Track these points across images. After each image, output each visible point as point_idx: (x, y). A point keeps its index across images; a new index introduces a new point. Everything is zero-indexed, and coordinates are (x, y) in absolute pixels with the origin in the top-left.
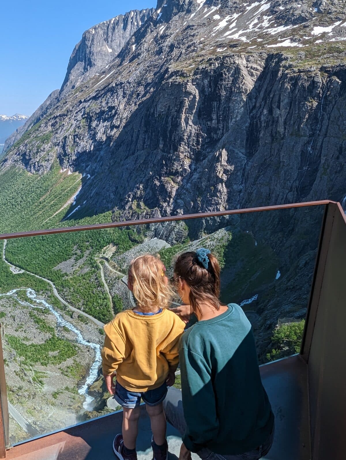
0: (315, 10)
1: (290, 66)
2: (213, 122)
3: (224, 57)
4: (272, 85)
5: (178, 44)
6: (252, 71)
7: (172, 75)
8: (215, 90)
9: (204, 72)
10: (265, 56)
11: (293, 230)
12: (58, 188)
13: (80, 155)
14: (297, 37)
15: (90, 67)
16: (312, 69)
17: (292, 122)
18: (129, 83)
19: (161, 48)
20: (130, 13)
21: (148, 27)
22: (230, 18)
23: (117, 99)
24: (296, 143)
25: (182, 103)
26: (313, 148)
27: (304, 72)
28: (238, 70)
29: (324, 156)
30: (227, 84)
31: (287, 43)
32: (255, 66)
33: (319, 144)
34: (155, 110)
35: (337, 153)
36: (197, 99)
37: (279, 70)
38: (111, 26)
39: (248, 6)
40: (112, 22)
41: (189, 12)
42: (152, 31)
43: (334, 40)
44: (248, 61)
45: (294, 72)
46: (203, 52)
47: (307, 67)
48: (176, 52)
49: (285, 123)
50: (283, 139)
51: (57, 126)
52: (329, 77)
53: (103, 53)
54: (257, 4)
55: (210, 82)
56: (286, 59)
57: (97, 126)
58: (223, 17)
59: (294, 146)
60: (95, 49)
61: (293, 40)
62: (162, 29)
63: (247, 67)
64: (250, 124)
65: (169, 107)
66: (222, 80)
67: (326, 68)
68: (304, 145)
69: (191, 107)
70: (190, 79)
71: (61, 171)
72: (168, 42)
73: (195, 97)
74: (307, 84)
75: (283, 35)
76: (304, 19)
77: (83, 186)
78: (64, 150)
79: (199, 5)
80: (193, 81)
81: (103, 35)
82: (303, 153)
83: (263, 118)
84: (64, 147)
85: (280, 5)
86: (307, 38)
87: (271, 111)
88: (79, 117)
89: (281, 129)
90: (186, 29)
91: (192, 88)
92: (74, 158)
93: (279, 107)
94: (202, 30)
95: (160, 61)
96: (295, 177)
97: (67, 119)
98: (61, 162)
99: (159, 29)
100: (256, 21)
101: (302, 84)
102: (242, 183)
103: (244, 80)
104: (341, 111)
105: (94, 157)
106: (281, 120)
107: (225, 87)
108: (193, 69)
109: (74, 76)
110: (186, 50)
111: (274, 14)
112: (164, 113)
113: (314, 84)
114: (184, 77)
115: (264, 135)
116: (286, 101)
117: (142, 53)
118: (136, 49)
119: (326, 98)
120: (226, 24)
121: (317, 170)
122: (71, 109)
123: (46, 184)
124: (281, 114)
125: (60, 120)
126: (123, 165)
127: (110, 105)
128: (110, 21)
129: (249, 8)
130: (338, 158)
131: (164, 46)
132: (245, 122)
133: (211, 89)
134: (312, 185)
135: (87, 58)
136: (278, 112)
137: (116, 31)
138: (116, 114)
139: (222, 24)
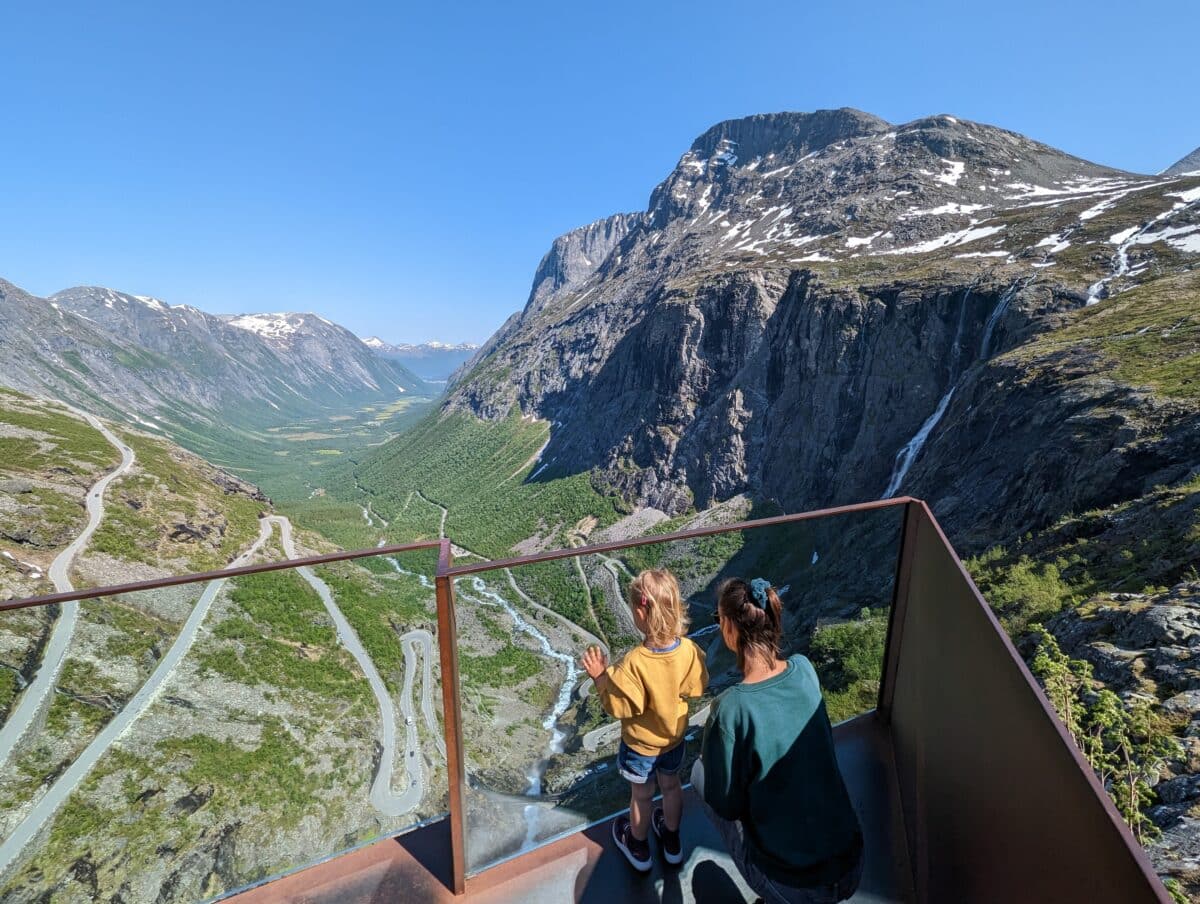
0: (849, 218)
1: (821, 285)
3: (736, 273)
4: (799, 309)
5: (677, 256)
6: (772, 290)
7: (669, 295)
8: (725, 314)
9: (711, 292)
10: (788, 272)
11: (832, 497)
12: (518, 440)
13: (548, 397)
14: (827, 249)
15: (563, 283)
16: (849, 290)
17: (826, 356)
18: (613, 304)
19: (654, 262)
20: (614, 217)
21: (637, 234)
22: (742, 225)
23: (598, 324)
24: (832, 382)
25: (683, 331)
26: (854, 390)
27: (838, 292)
28: (754, 290)
29: (870, 399)
30: (741, 307)
31: (815, 257)
32: (775, 284)
33: (862, 384)
34: (648, 339)
35: (886, 397)
36: (703, 325)
37: (806, 291)
38: (590, 232)
39: (764, 210)
40: (591, 228)
41: (689, 216)
42: (642, 240)
43: (874, 254)
44: (766, 278)
45: (826, 293)
46: (709, 267)
47: (842, 287)
48: (673, 266)
49: (817, 358)
50: (814, 377)
51: (519, 358)
52: (870, 299)
53: (580, 266)
54: (775, 208)
55: (718, 304)
56: (815, 277)
57: (572, 358)
58: (733, 224)
59: (829, 387)
60: (569, 261)
61: (822, 254)
62: (655, 237)
63: (766, 286)
64: (772, 359)
65: (666, 335)
66: (733, 302)
67: (866, 288)
68: (843, 385)
69: (694, 337)
70: (692, 300)
71: (523, 417)
72: (663, 253)
73: (699, 322)
74: (842, 309)
75: (810, 247)
76: (835, 228)
77: (552, 438)
78: (528, 391)
79: (702, 209)
80: (696, 302)
81: (579, 243)
82: (842, 396)
83: (788, 351)
84: (527, 386)
85: (804, 211)
86: (840, 251)
87: (797, 342)
88: (548, 347)
89: (812, 365)
90: (687, 237)
91: (695, 312)
92: (540, 400)
93: (808, 337)
94: (706, 240)
95: (653, 277)
96: (833, 428)
97: (531, 350)
98: (523, 406)
99: (652, 237)
100: (775, 229)
101: (837, 309)
102: (763, 435)
103: (762, 303)
104: (888, 342)
105: (568, 399)
106: (812, 354)
107: (737, 310)
108: (695, 288)
109: (541, 295)
110: (687, 264)
111: (798, 221)
112: (659, 342)
113: (851, 308)
114: (685, 298)
115: (790, 372)
116: (817, 329)
117: (630, 267)
118: (622, 262)
119: (868, 325)
120: (737, 232)
121: (860, 418)
122: (537, 336)
123: (502, 434)
124: (811, 347)
125: (523, 350)
126: (605, 410)
127: (588, 332)
128: (589, 227)
129: (765, 214)
130: (887, 402)
131: (658, 259)
132: (766, 355)
133: (720, 312)
134: (855, 437)
135: (558, 273)
136: (808, 343)
137: (596, 238)
138: (596, 343)
139: (733, 232)
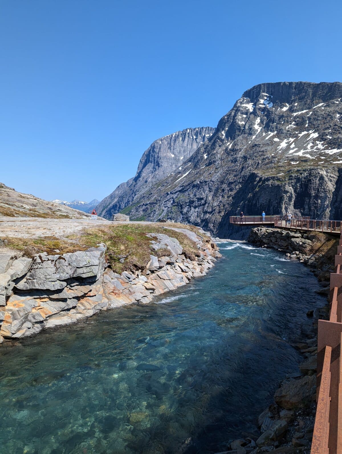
2: (306, 210)
5: (252, 156)
6: (331, 178)
8: (306, 190)
9: (298, 179)
10: (337, 169)
15: (159, 167)
18: (213, 182)
19: (235, 159)
20: (187, 130)
22: (287, 141)
23: (204, 193)
25: (282, 198)
28: (322, 178)
30: (315, 186)
32: (332, 175)
34: (257, 202)
36: (294, 196)
38: (173, 138)
39: (300, 133)
40: (174, 136)
41: (250, 134)
42: (220, 146)
44: (327, 172)
46: (281, 164)
53: (168, 157)
54: (305, 133)
55: (301, 185)
57: (188, 211)
58: (282, 140)
60: (161, 155)
62: (229, 144)
63: (327, 176)
65: (270, 200)
66: (311, 184)
69: (289, 201)
70: (286, 182)
72: (240, 155)
73: (291, 194)
79: (257, 131)
80: (289, 184)
81: (167, 145)
85: (327, 135)
88: (169, 204)
90: (253, 146)
91: (289, 189)
94: (268, 148)
95: (236, 167)
97: (157, 206)
99: (226, 145)
100: (311, 144)
103: (327, 185)
107: (313, 188)
109: (145, 174)
111: (325, 140)
112: (265, 204)
114: (281, 181)
117: (217, 161)
118: (209, 157)
120: (286, 145)
122: (159, 199)
125: (151, 207)
127: (198, 196)
128: (172, 136)
129: (301, 135)
131: (238, 157)
133: (302, 189)
135: (155, 161)
137: (177, 142)
138: (206, 203)
139: (283, 145)
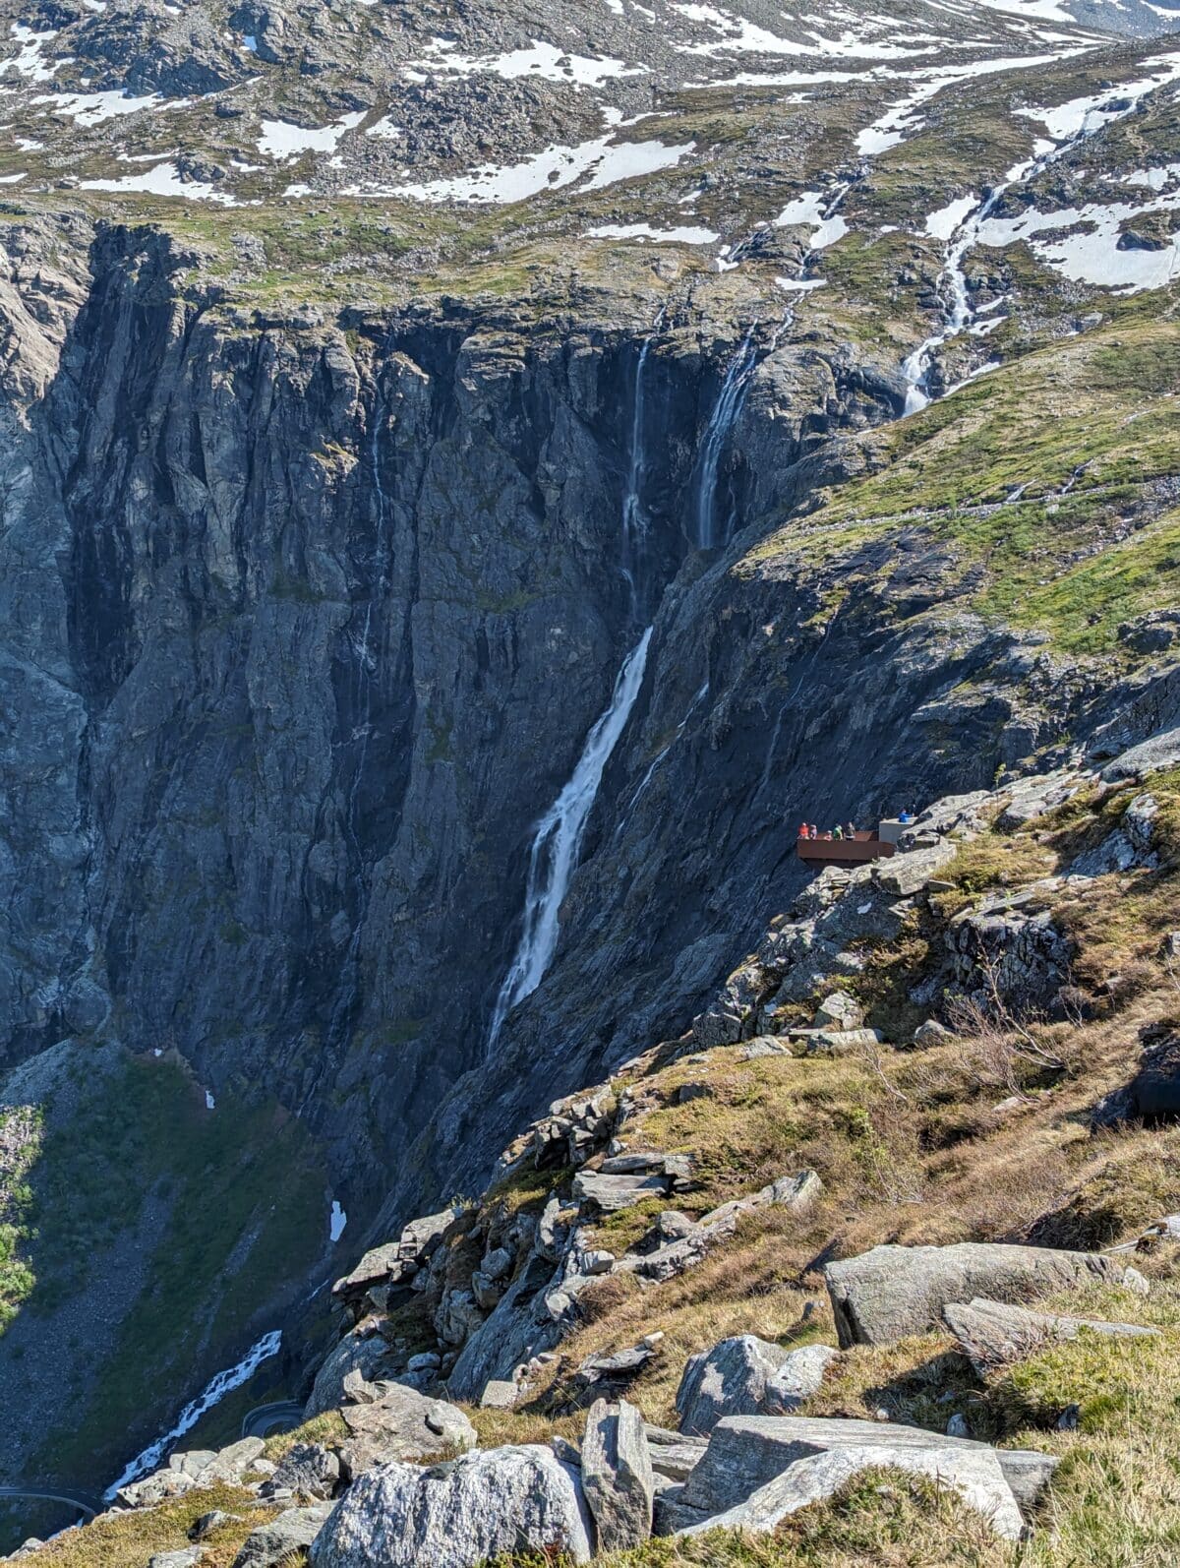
0: (248, 45)
1: (216, 296)
4: (152, 372)
6: (42, 297)
10: (86, 233)
11: (358, 1007)
14: (200, 157)
16: (311, 318)
17: (268, 538)
24: (303, 627)
26: (378, 648)
27: (278, 325)
29: (426, 680)
31: (162, 181)
32: (50, 275)
33: (397, 630)
35: (471, 665)
37: (171, 309)
43: (354, 190)
44: (14, 251)
45: (240, 324)
47: (289, 307)
49: (239, 542)
50: (239, 609)
52: (379, 354)
56: (190, 261)
59: (296, 642)
61: (186, 170)
63: (16, 279)
64: (75, 541)
67: (361, 315)
68: (339, 635)
74: (301, 379)
75: (138, 135)
76: (205, 79)
82: (342, 670)
83: (133, 518)
86: (245, 168)
87: (164, 488)
89: (225, 567)
93: (198, 469)
96: (327, 776)
101: (283, 378)
102: (86, 825)
103: (13, 341)
104: (453, 494)
106: (221, 528)
111: (65, 24)
113: (327, 375)
115: (151, 593)
116: (228, 445)
119: (385, 437)
121: (405, 738)
124: (213, 504)
130: (477, 684)
132: (51, 534)
134: (397, 801)
136: (199, 491)
